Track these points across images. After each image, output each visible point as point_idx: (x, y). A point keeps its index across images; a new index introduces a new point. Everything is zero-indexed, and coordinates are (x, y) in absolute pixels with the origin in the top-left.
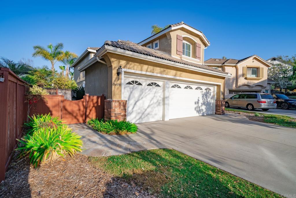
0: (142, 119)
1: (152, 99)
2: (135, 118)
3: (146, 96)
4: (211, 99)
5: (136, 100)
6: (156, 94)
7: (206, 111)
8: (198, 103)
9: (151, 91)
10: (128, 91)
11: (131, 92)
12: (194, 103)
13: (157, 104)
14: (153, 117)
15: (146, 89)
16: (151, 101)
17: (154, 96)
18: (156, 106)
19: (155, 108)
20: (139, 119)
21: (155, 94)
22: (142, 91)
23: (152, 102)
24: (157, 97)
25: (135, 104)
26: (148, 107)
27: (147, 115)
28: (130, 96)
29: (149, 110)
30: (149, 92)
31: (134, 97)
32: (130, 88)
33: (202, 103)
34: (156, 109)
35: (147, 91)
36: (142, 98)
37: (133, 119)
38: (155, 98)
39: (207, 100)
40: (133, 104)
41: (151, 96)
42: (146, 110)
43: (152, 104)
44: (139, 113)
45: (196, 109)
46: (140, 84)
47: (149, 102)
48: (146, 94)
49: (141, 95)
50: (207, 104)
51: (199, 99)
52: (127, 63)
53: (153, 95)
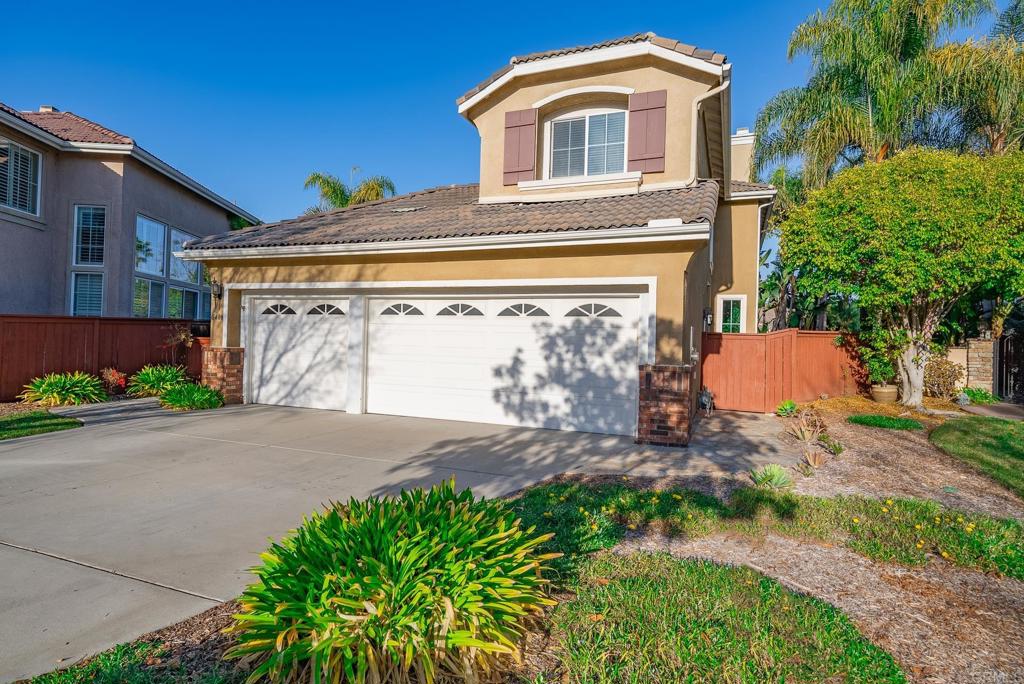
0: (293, 398)
1: (319, 350)
2: (277, 392)
3: (304, 341)
4: (617, 360)
5: (281, 351)
6: (330, 338)
7: (574, 413)
8: (515, 368)
9: (317, 329)
10: (264, 330)
11: (270, 334)
12: (490, 373)
13: (333, 363)
14: (320, 399)
15: (305, 324)
16: (316, 355)
17: (325, 343)
18: (328, 368)
19: (326, 373)
20: (286, 396)
21: (326, 335)
22: (294, 330)
23: (319, 358)
24: (332, 344)
25: (278, 360)
26: (307, 371)
27: (304, 392)
28: (267, 341)
29: (309, 378)
30: (311, 332)
31: (277, 343)
32: (269, 323)
33: (539, 377)
34: (330, 377)
35: (307, 327)
36: (294, 347)
37: (271, 396)
38: (327, 347)
39: (579, 364)
40: (275, 359)
41: (317, 341)
42: (302, 377)
43: (319, 364)
44: (285, 384)
45: (503, 399)
46: (291, 312)
47: (311, 355)
48: (303, 338)
49: (290, 339)
50: (589, 389)
51: (522, 356)
52: (235, 272)
53: (322, 340)
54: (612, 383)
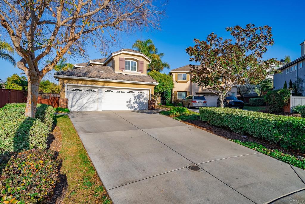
0: (82, 109)
1: (89, 99)
2: (77, 108)
3: (85, 97)
4: (144, 100)
5: (78, 99)
6: (92, 96)
7: (139, 107)
8: (130, 101)
9: (88, 95)
10: (72, 95)
11: (74, 96)
12: (126, 102)
13: (93, 102)
14: (90, 109)
15: (85, 94)
16: (88, 100)
17: (91, 97)
18: (92, 102)
19: (91, 104)
20: (80, 109)
21: (91, 96)
22: (82, 95)
23: (89, 101)
24: (92, 98)
25: (77, 101)
26: (86, 103)
27: (85, 108)
28: (73, 97)
29: (86, 105)
30: (87, 95)
31: (76, 97)
32: (73, 93)
33: (134, 102)
34: (92, 104)
36: (82, 98)
37: (75, 109)
38: (91, 98)
39: (139, 100)
40: (76, 101)
41: (88, 97)
42: (84, 105)
43: (89, 102)
44: (79, 106)
45: (128, 106)
46: (80, 90)
47: (87, 100)
48: (85, 96)
49: (81, 97)
50: (140, 104)
51: (131, 100)
52: (68, 81)
53: (90, 97)
54: (144, 103)
